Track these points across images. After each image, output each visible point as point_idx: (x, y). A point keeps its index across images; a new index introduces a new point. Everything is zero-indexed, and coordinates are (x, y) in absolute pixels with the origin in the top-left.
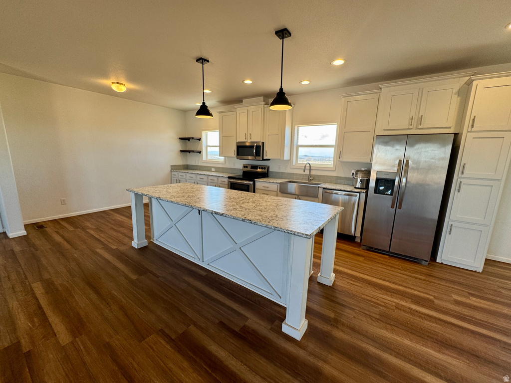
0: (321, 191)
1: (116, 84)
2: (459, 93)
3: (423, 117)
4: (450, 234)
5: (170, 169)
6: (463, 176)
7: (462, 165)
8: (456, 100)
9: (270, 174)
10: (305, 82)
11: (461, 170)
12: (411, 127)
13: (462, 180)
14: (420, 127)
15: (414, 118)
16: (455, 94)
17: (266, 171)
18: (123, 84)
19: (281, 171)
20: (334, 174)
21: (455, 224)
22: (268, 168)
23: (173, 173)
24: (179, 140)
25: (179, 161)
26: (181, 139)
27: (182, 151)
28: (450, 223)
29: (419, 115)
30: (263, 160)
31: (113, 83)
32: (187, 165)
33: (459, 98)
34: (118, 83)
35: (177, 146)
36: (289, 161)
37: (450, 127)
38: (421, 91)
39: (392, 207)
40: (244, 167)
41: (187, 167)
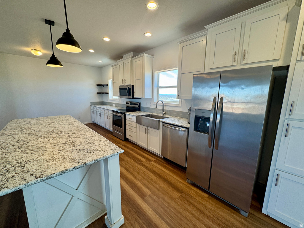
0: (161, 124)
1: (34, 50)
2: (287, 18)
3: (246, 52)
4: (276, 185)
5: (90, 104)
6: (291, 117)
7: (290, 103)
8: (283, 27)
9: (141, 109)
10: (148, 35)
11: (288, 110)
12: (235, 64)
13: (290, 122)
14: (244, 62)
15: (237, 54)
16: (283, 20)
17: (138, 106)
18: (39, 50)
19: (148, 106)
20: (180, 110)
21: (282, 174)
22: (140, 104)
23: (92, 107)
24: (96, 86)
25: (97, 99)
26: (98, 85)
27: (98, 93)
28: (277, 172)
29: (242, 50)
30: (133, 98)
31: (32, 50)
32: (103, 102)
33: (288, 24)
34: (35, 50)
35: (96, 90)
36: (151, 99)
37: (278, 59)
38: (243, 25)
39: (210, 147)
40: (127, 103)
41: (103, 103)
